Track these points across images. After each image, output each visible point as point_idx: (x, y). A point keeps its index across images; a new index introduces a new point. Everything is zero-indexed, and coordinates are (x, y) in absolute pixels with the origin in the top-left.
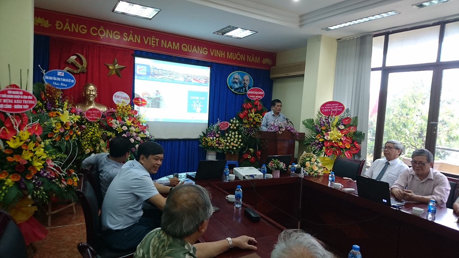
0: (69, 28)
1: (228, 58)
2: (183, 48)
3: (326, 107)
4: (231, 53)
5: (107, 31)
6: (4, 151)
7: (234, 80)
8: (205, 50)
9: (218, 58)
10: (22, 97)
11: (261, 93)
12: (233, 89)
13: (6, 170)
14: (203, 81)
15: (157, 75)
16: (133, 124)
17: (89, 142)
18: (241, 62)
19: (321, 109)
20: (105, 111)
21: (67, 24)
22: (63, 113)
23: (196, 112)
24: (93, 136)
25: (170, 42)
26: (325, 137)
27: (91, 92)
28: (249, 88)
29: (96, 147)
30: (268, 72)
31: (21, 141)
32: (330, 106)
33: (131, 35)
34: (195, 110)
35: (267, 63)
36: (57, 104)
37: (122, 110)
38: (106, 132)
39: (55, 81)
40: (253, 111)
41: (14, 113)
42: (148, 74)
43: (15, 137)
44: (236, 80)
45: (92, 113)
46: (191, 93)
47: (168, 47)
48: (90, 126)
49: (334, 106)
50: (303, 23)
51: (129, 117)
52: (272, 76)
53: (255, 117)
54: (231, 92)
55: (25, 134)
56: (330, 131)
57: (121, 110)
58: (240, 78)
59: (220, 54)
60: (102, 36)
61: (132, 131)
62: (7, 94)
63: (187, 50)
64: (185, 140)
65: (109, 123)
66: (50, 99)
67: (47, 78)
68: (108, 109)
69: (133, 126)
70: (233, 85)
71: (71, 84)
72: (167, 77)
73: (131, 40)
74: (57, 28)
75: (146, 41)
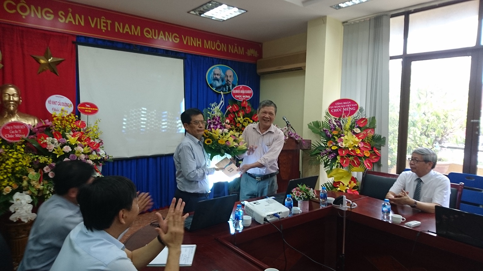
1: (205, 47)
2: (145, 34)
3: (335, 107)
4: (209, 42)
5: (33, 7)
7: (215, 76)
8: (175, 37)
9: (193, 47)
11: (249, 92)
12: (214, 87)
16: (79, 142)
17: (9, 175)
18: (221, 53)
19: (330, 109)
20: (36, 124)
24: (17, 165)
25: (127, 26)
26: (339, 144)
27: (11, 97)
28: (233, 86)
29: (22, 182)
30: (255, 66)
32: (341, 105)
33: (70, 15)
35: (252, 55)
37: (61, 123)
38: (37, 158)
40: (241, 114)
44: (217, 76)
45: (14, 130)
47: (124, 32)
48: (10, 151)
49: (345, 104)
51: (73, 132)
52: (259, 71)
53: (243, 122)
54: (212, 91)
56: (344, 136)
57: (59, 122)
58: (222, 74)
59: (197, 43)
60: (24, 15)
61: (79, 153)
63: (152, 36)
64: (155, 157)
65: (42, 143)
68: (39, 121)
69: (79, 144)
70: (214, 83)
73: (70, 22)
75: (93, 23)
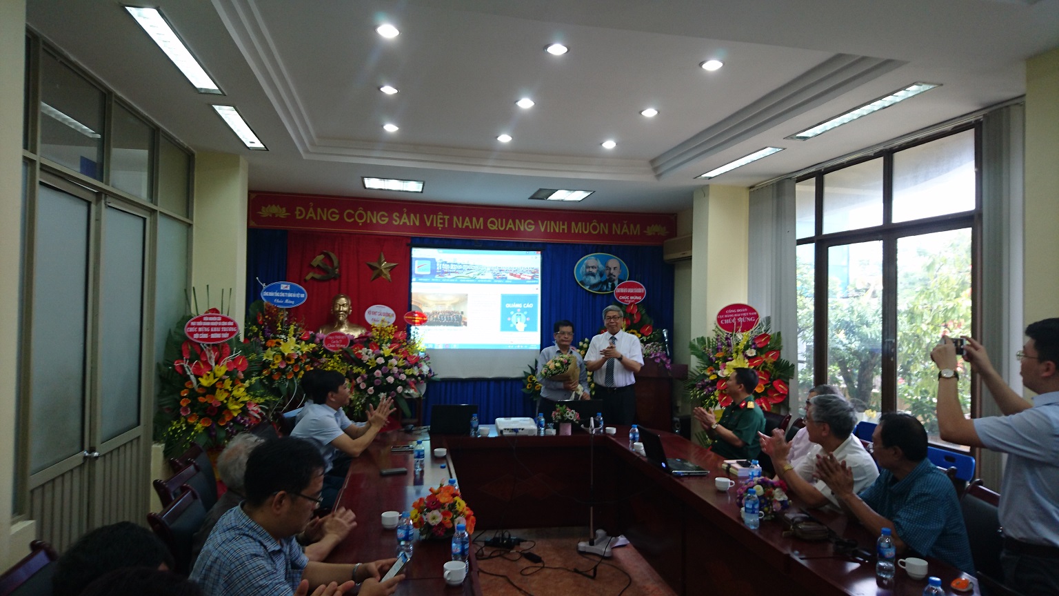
0: (313, 215)
1: (573, 232)
2: (489, 225)
3: (726, 316)
4: (580, 223)
5: (369, 213)
6: (197, 389)
7: (588, 270)
8: (529, 224)
9: (554, 235)
10: (220, 324)
11: (639, 291)
12: (587, 285)
13: (197, 412)
14: (528, 276)
15: (447, 273)
16: (394, 354)
18: (599, 236)
19: (719, 320)
21: (311, 210)
22: (286, 341)
23: (517, 330)
25: (467, 219)
26: (719, 373)
27: (342, 307)
28: (620, 281)
30: (659, 250)
31: (215, 378)
32: (734, 313)
33: (405, 215)
34: (515, 326)
35: (656, 233)
36: (280, 329)
37: (380, 334)
38: (353, 368)
39: (278, 298)
41: (212, 343)
42: (434, 272)
43: (209, 373)
44: (591, 270)
45: (335, 340)
46: (506, 299)
47: (464, 227)
48: (330, 359)
49: (739, 313)
50: (659, 172)
51: (391, 343)
52: (668, 257)
55: (221, 370)
56: (731, 360)
57: (377, 333)
58: (601, 266)
59: (559, 227)
60: (360, 222)
61: (391, 365)
62: (203, 321)
63: (498, 227)
64: (498, 381)
65: (358, 353)
66: (269, 322)
67: (266, 294)
68: (366, 332)
69: (394, 356)
70: (587, 279)
71: (301, 299)
72: (464, 274)
73: (405, 223)
74: (298, 217)
75: (428, 221)
